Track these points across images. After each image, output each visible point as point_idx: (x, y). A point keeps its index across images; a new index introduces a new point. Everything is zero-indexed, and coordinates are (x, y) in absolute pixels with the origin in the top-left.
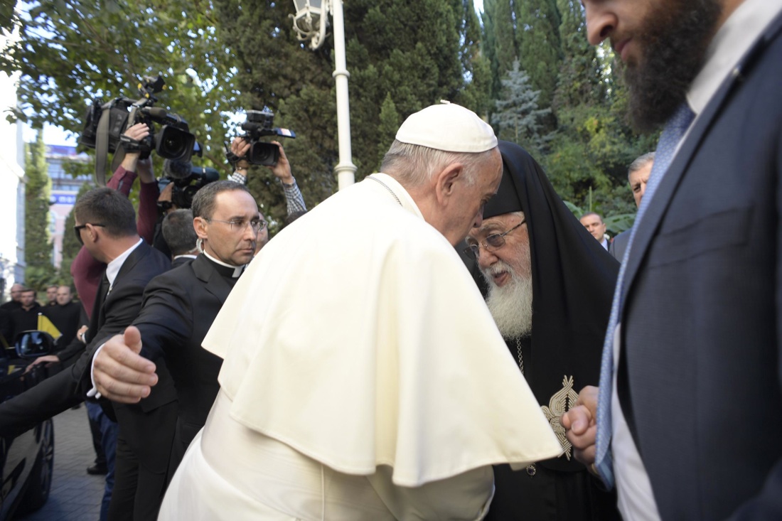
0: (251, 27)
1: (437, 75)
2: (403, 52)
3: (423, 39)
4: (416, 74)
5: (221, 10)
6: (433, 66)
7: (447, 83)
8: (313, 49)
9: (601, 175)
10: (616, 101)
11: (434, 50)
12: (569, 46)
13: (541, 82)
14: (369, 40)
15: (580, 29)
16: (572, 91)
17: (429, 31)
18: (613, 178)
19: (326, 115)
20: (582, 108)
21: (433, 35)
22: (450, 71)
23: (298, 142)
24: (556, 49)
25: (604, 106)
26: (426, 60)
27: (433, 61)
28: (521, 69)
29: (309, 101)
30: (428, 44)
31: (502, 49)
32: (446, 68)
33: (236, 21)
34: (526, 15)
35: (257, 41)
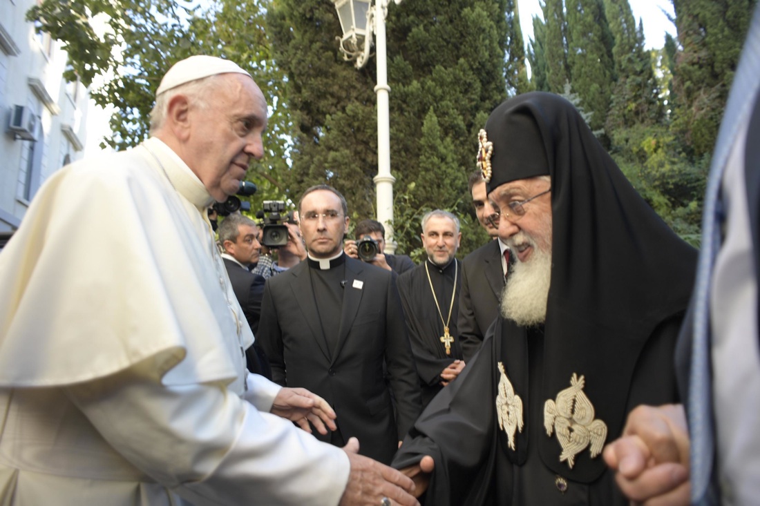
0: (302, 50)
1: (479, 89)
2: (446, 68)
3: (465, 55)
4: (458, 89)
5: (276, 35)
6: (475, 80)
7: (490, 98)
8: (358, 69)
9: (659, 196)
10: (675, 119)
11: (476, 65)
12: (623, 67)
13: (593, 103)
14: (413, 58)
15: (634, 50)
16: (626, 112)
17: (471, 47)
18: (673, 199)
19: (369, 131)
20: (637, 129)
21: (475, 51)
22: (493, 86)
23: (342, 156)
24: (609, 71)
25: (662, 126)
26: (468, 75)
27: (475, 75)
28: (572, 91)
29: (354, 117)
30: (470, 59)
31: (553, 74)
32: (489, 83)
33: (288, 44)
34: (578, 39)
35: (307, 62)
